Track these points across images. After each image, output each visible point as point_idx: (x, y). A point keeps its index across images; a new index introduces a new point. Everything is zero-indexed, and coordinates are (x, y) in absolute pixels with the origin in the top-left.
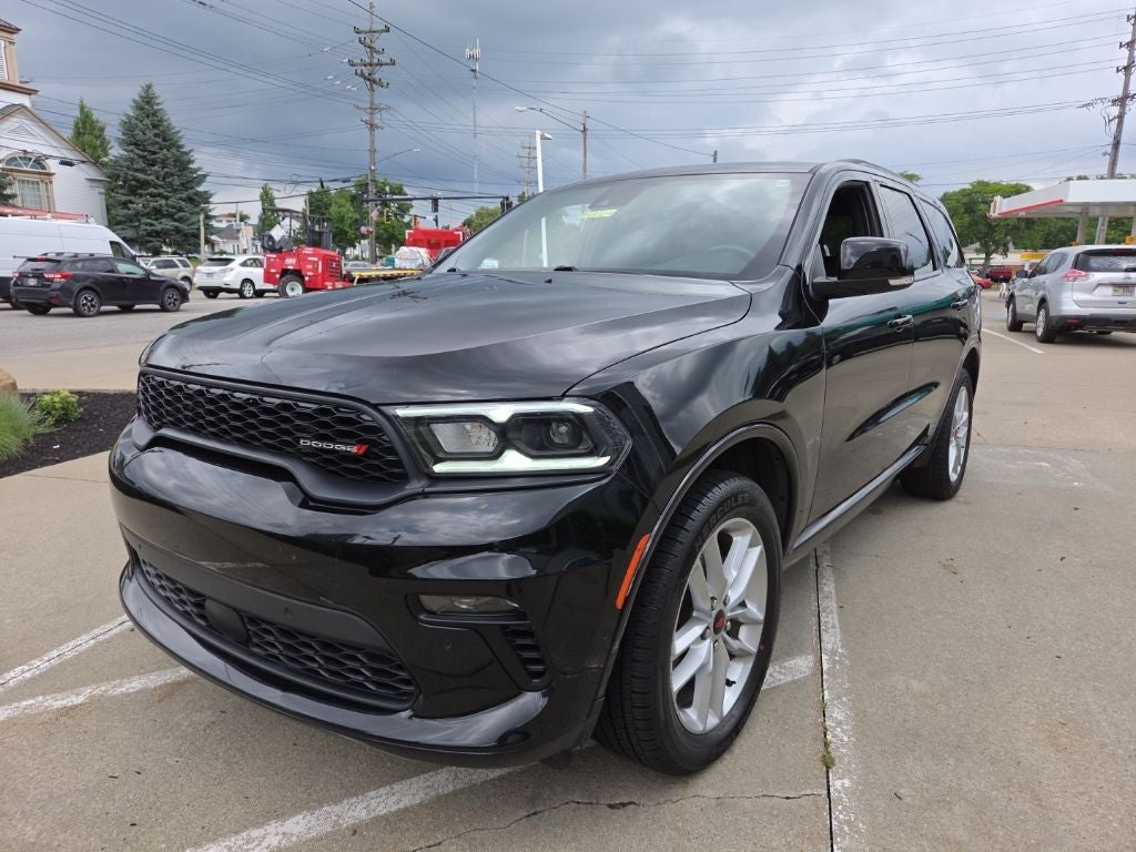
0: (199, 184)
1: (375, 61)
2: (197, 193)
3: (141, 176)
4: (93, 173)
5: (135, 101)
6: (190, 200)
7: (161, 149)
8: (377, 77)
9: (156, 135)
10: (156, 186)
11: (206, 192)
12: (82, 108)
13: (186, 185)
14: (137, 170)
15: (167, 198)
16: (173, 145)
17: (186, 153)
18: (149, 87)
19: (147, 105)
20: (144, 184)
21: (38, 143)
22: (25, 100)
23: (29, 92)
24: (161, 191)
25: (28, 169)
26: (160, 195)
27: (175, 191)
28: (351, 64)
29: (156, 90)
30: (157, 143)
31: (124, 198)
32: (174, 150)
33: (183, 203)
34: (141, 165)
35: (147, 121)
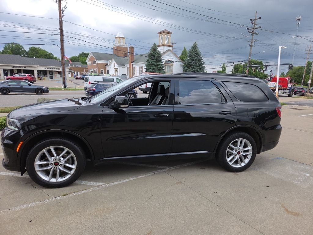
0: (203, 65)
1: (255, 27)
2: (202, 67)
3: (190, 64)
4: (182, 63)
5: (192, 46)
6: (200, 69)
7: (196, 57)
8: (255, 32)
9: (195, 54)
10: (193, 66)
11: (204, 67)
12: (184, 48)
13: (200, 65)
14: (189, 62)
15: (195, 68)
16: (198, 56)
17: (201, 57)
18: (196, 42)
19: (195, 47)
20: (191, 65)
21: (172, 58)
22: (171, 48)
23: (172, 46)
24: (194, 67)
25: (169, 63)
26: (194, 68)
27: (197, 67)
28: (248, 29)
29: (197, 43)
30: (195, 55)
31: (186, 69)
32: (198, 57)
33: (198, 70)
34: (191, 61)
35: (194, 51)
